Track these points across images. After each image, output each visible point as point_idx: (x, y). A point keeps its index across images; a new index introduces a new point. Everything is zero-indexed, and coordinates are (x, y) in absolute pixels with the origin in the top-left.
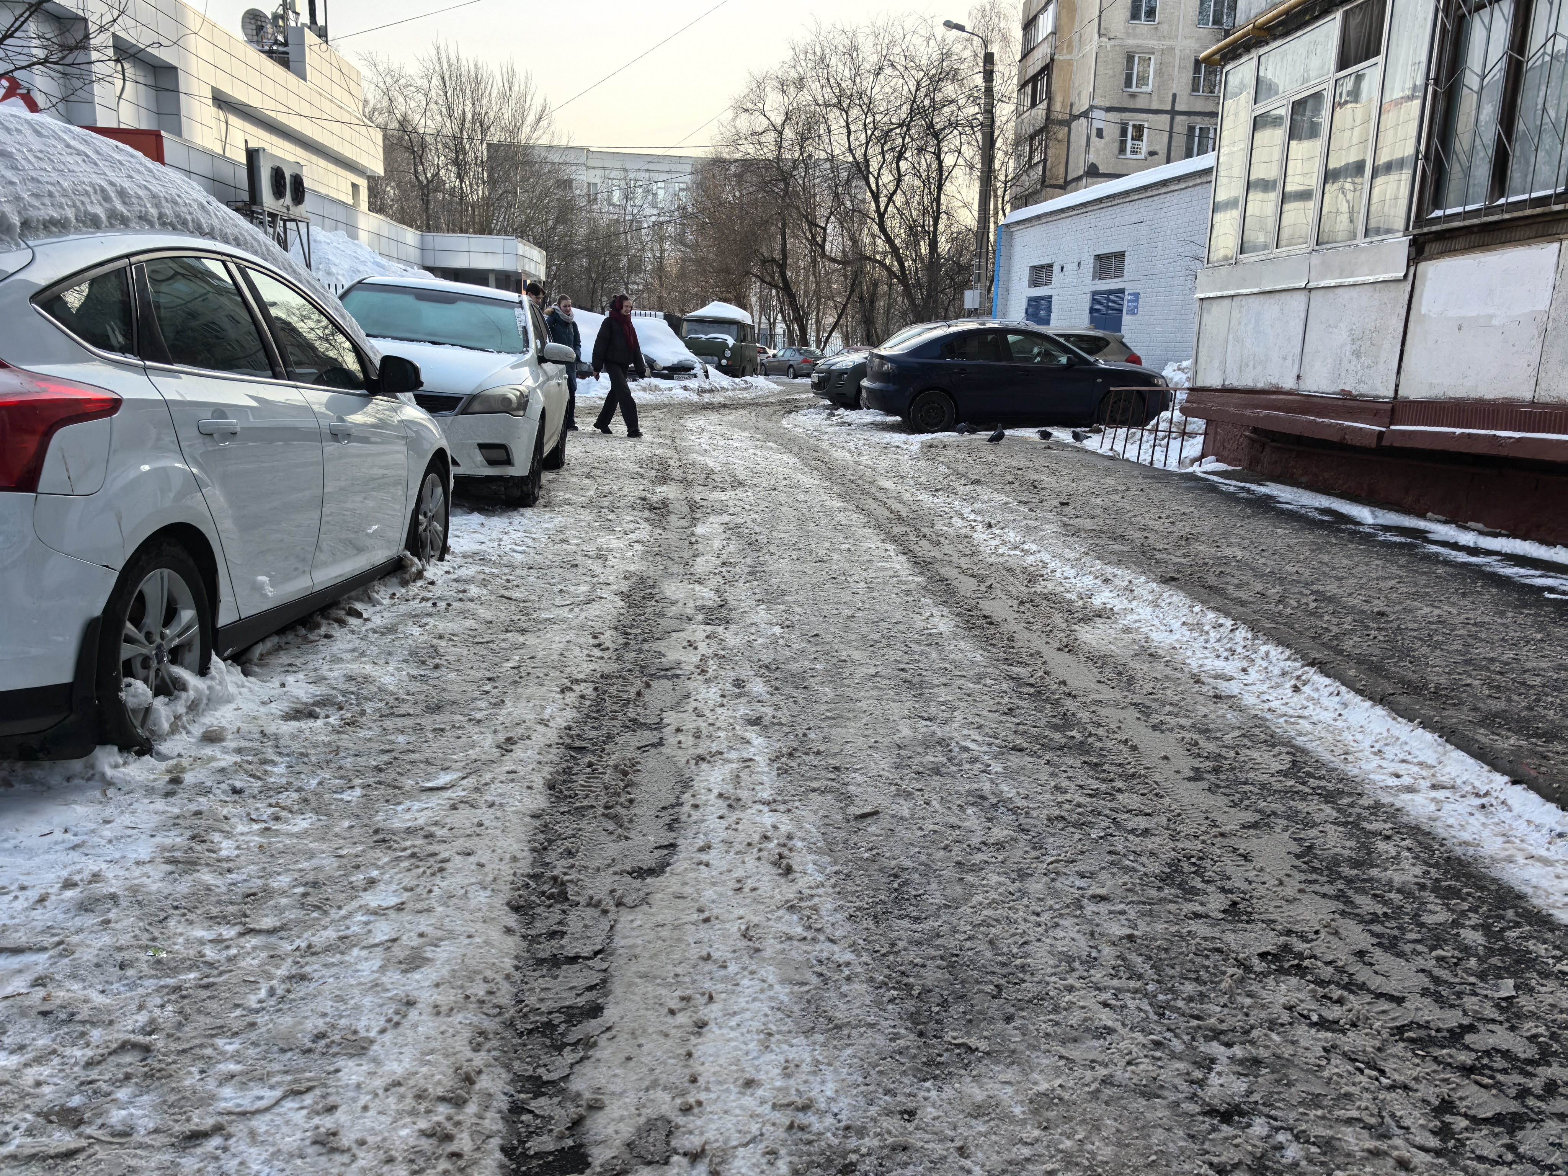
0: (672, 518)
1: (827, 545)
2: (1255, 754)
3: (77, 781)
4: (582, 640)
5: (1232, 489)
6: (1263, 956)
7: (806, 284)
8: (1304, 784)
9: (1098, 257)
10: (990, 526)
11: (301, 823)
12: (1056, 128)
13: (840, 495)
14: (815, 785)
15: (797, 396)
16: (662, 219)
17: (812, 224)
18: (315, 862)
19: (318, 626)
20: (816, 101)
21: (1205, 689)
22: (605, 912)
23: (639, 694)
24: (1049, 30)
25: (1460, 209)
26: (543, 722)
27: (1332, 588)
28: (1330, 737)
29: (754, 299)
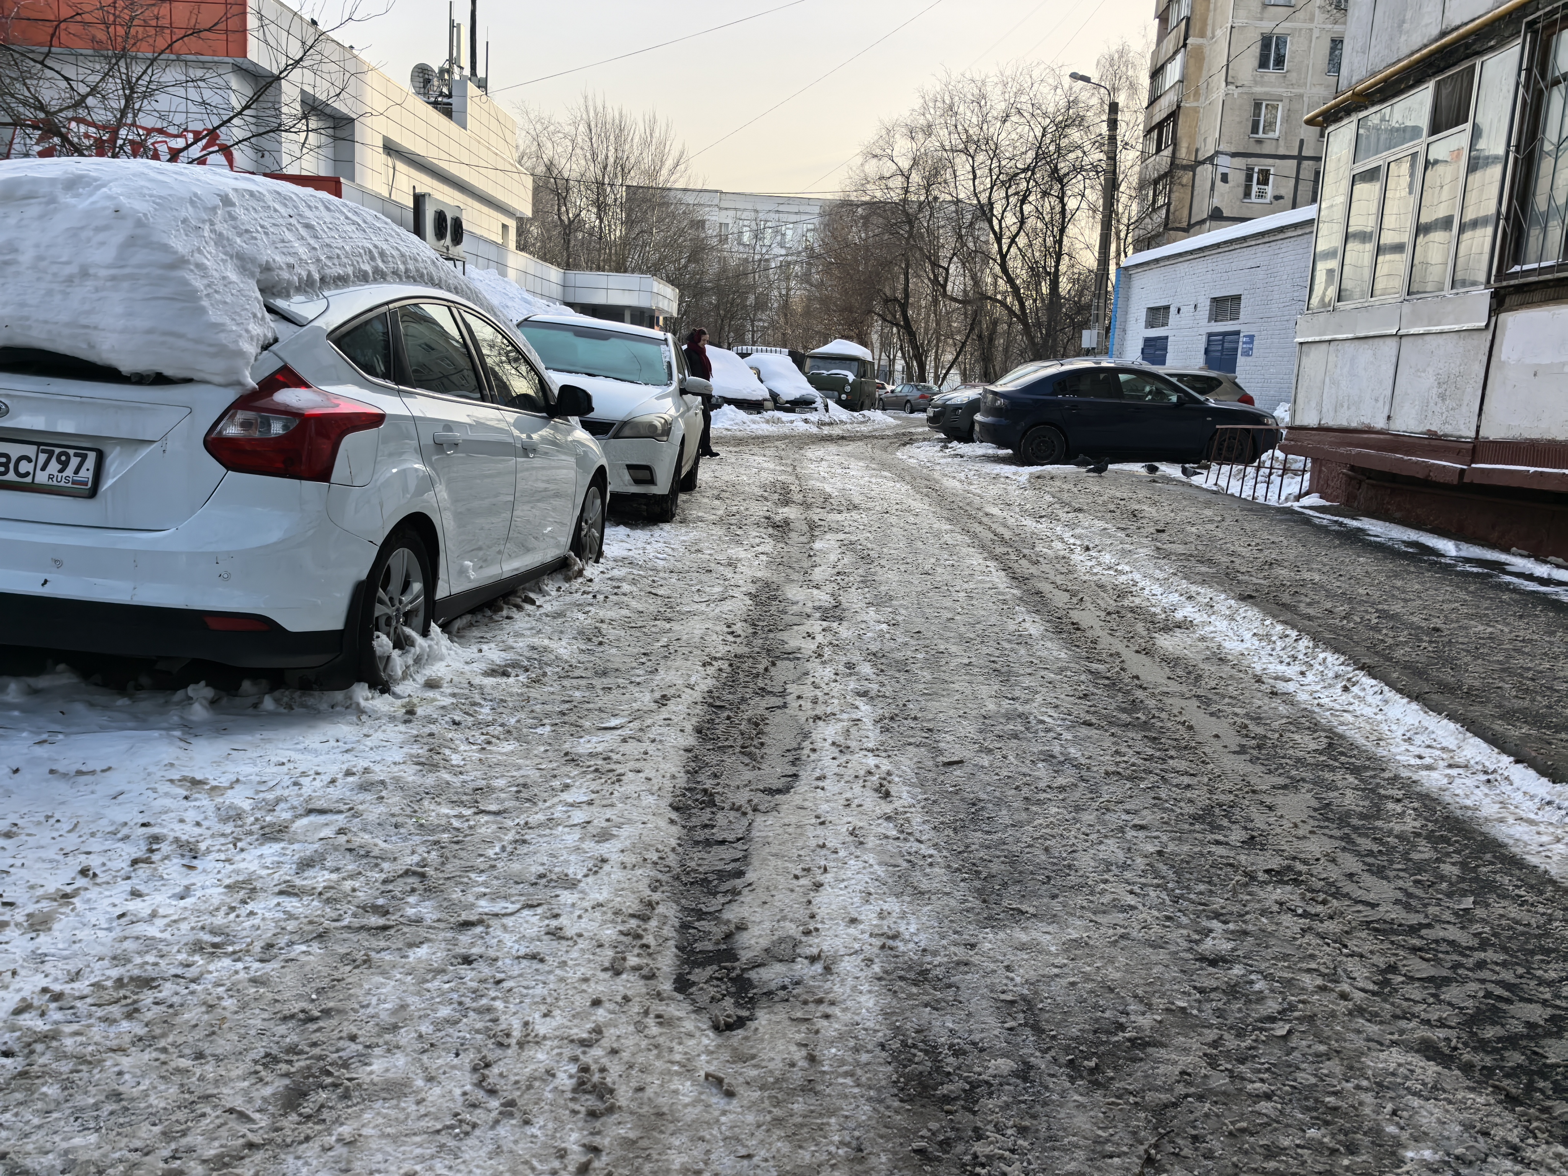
0: (793, 535)
1: (933, 560)
2: (1296, 737)
3: (338, 709)
4: (718, 629)
5: (1325, 522)
6: (1267, 871)
7: (927, 323)
8: (1336, 760)
9: (1215, 300)
10: (1088, 549)
11: (508, 747)
12: (1180, 173)
13: (948, 519)
14: (912, 740)
15: (913, 430)
16: (789, 258)
17: (935, 265)
18: (522, 772)
19: (501, 609)
20: (943, 146)
21: (1263, 687)
22: (745, 814)
23: (766, 669)
24: (1177, 78)
25: (1536, 266)
26: (689, 686)
27: (1397, 608)
28: (1368, 727)
29: (875, 337)
